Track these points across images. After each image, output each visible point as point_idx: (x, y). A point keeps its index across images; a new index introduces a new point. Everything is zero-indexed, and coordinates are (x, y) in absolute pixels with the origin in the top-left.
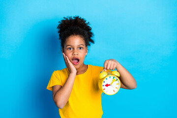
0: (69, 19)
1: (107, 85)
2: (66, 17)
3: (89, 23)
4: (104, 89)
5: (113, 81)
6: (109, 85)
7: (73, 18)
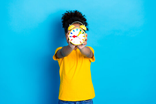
0: (70, 12)
1: (74, 37)
2: (68, 11)
3: (84, 15)
4: (72, 40)
5: (80, 33)
6: (76, 36)
7: (73, 12)
